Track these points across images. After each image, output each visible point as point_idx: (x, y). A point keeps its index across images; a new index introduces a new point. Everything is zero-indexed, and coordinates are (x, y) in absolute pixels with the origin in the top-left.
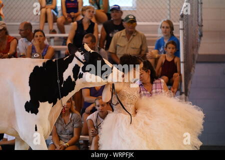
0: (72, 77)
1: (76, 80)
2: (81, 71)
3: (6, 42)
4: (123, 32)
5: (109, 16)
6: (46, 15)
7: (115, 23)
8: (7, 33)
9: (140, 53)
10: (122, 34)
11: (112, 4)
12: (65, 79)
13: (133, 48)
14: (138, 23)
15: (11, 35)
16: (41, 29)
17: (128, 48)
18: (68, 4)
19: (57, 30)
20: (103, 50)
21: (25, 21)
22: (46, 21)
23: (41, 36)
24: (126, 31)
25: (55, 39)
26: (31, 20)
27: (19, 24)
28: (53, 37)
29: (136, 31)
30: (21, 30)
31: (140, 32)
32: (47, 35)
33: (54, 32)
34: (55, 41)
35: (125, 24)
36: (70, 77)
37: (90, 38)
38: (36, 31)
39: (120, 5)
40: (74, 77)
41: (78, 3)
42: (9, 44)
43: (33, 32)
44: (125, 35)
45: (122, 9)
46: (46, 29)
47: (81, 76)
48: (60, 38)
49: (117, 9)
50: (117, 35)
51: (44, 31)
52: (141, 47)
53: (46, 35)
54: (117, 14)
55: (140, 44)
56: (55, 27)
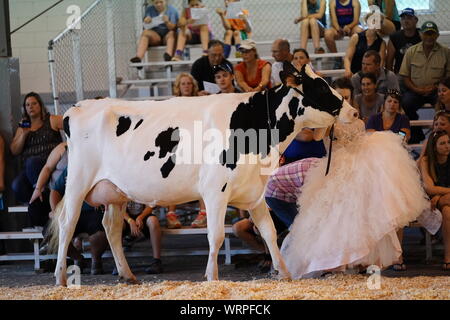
0: (288, 114)
1: (294, 118)
2: (300, 105)
3: (255, 69)
4: (419, 46)
5: (398, 24)
6: (309, 27)
7: (407, 34)
8: (256, 56)
9: (445, 75)
10: (418, 49)
11: (401, 8)
12: (278, 119)
13: (435, 69)
14: (440, 32)
15: (262, 58)
16: (303, 48)
17: (426, 69)
18: (340, 10)
19: (325, 48)
20: (391, 73)
21: (280, 38)
22: (310, 37)
23: (301, 58)
24: (423, 45)
25: (323, 60)
26: (288, 36)
27: (272, 42)
28: (320, 59)
29: (437, 44)
30: (274, 52)
31: (444, 45)
32: (312, 56)
33: (321, 51)
34: (322, 64)
35: (421, 34)
36: (285, 114)
37: (373, 57)
38: (296, 51)
39: (415, 9)
40: (291, 114)
41: (353, 8)
42: (260, 72)
43: (291, 52)
44: (422, 50)
45: (417, 14)
46: (310, 47)
47: (301, 112)
48: (330, 59)
49: (410, 15)
50: (412, 51)
51: (308, 51)
52: (445, 66)
53: (310, 56)
54: (410, 22)
55: (445, 61)
56: (323, 44)
